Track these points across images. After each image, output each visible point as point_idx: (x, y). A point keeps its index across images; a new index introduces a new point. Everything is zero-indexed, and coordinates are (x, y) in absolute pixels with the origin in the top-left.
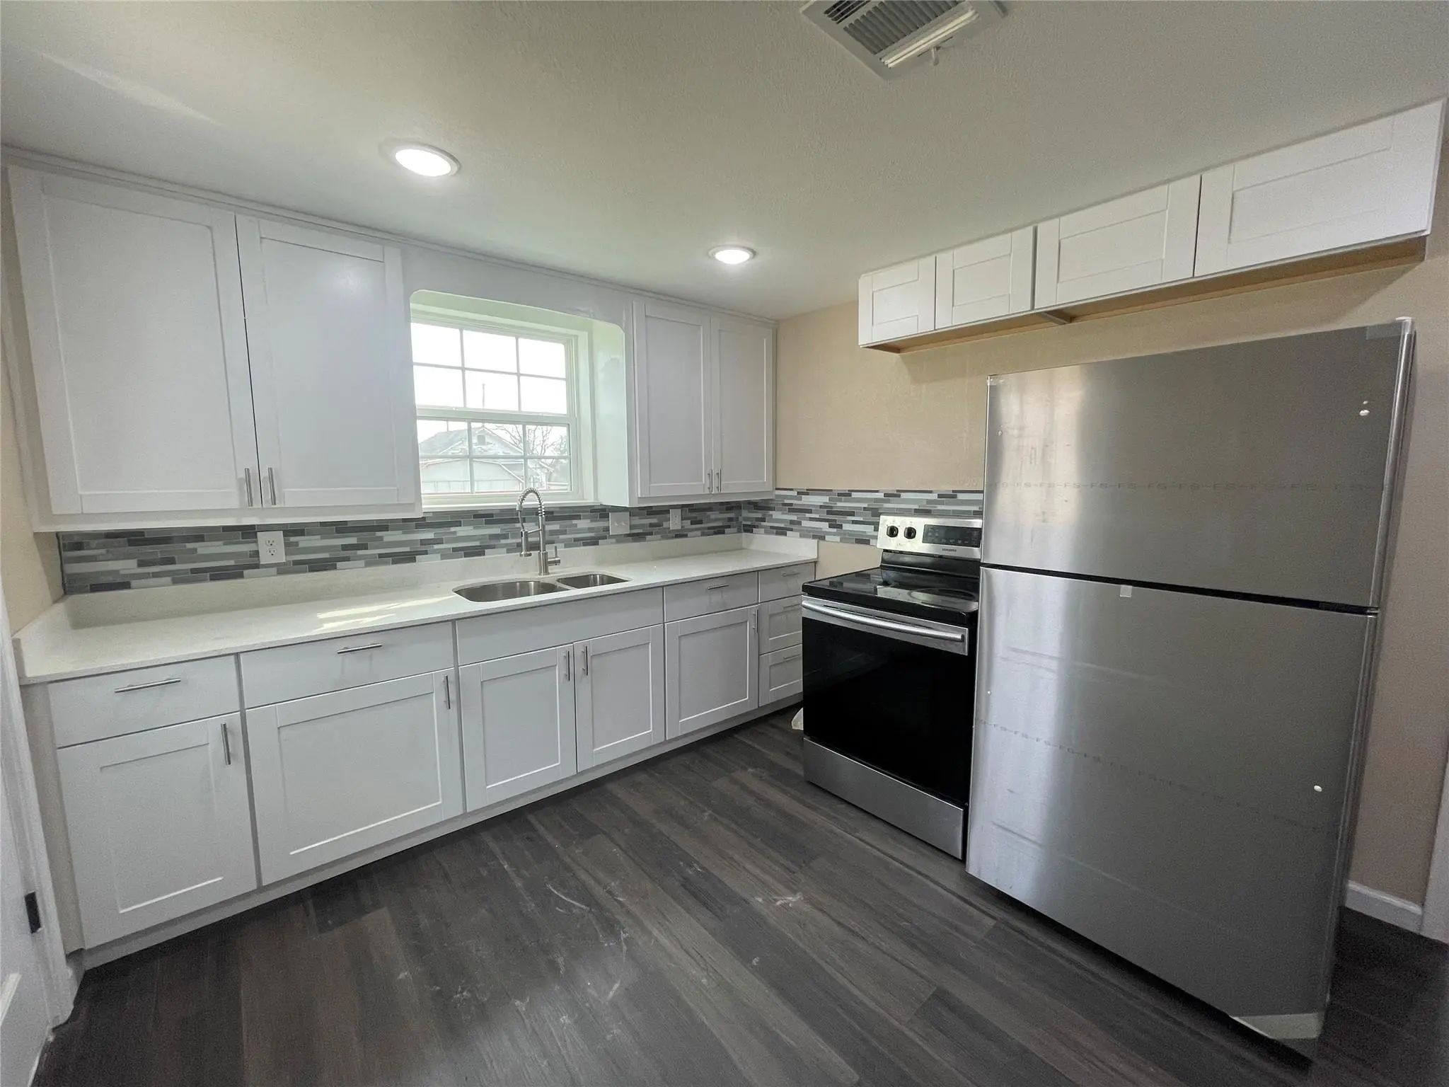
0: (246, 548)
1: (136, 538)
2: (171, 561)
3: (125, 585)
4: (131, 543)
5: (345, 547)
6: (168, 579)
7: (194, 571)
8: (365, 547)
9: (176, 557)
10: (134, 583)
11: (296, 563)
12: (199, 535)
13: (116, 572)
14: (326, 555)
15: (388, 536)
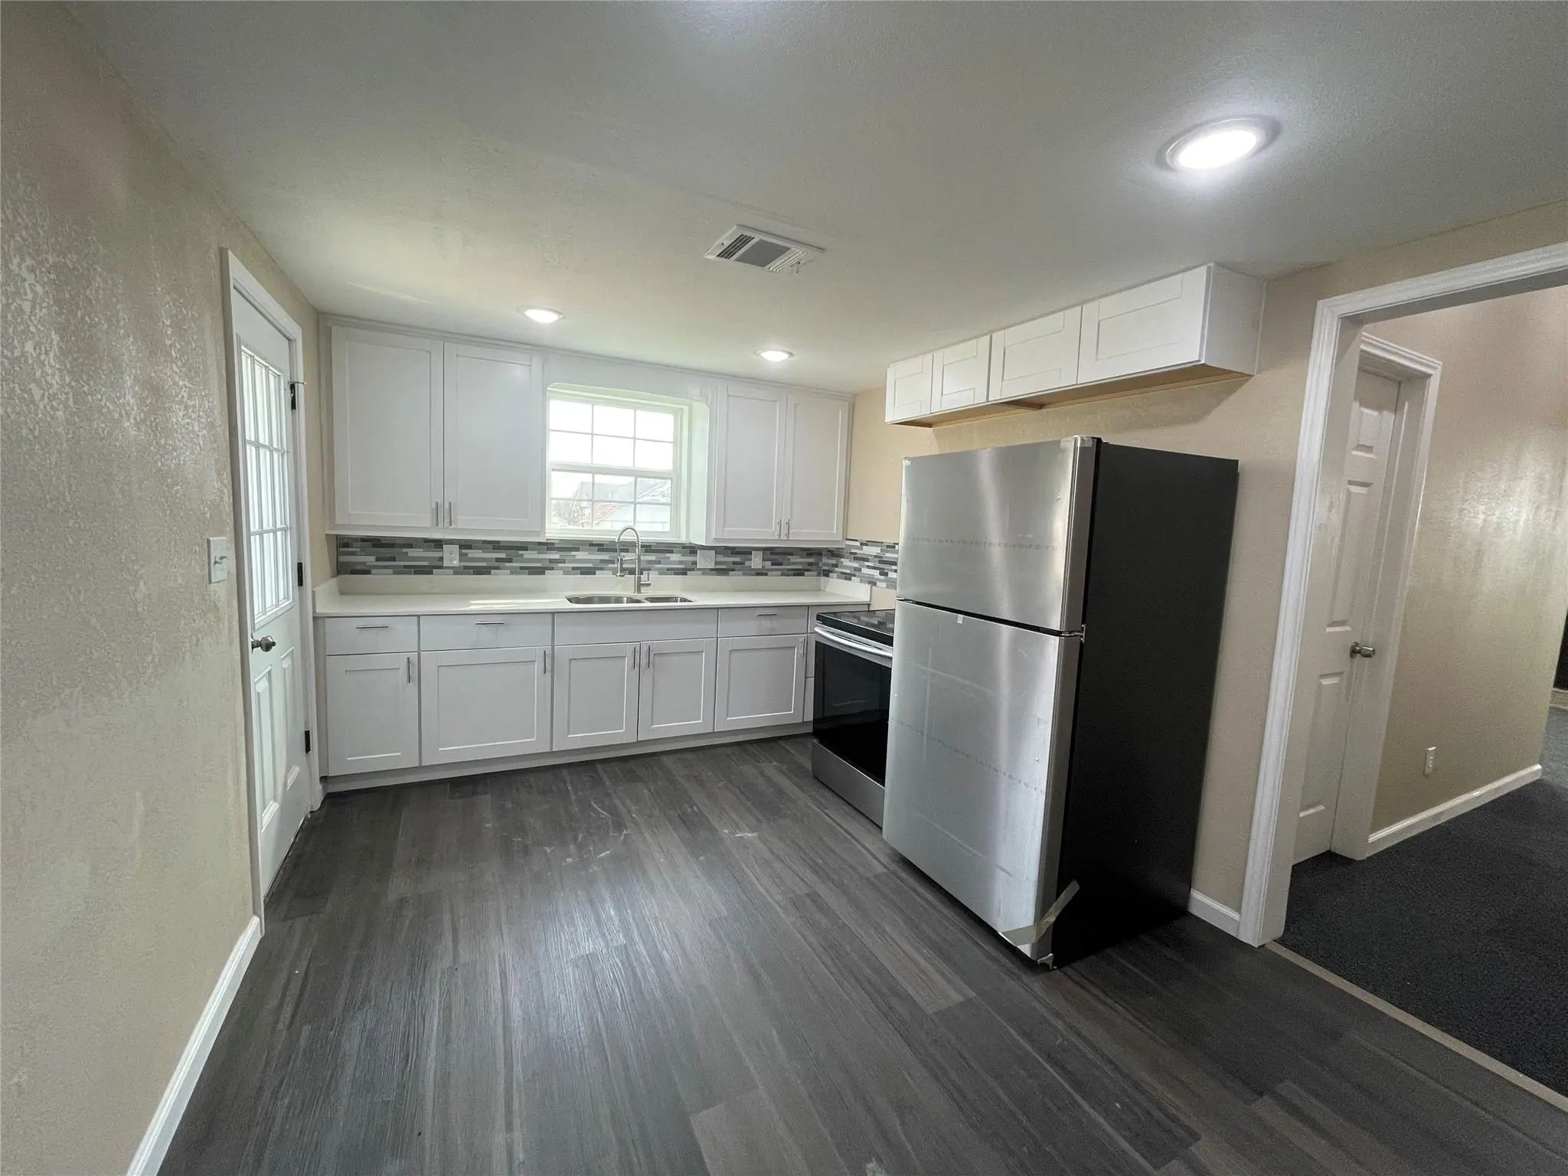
0: (437, 554)
1: (376, 543)
2: (394, 559)
3: (367, 572)
4: (374, 546)
5: (498, 560)
6: (391, 571)
7: (405, 567)
8: (510, 561)
9: (397, 556)
10: (373, 571)
11: (465, 567)
12: (410, 543)
13: (364, 563)
14: (484, 564)
15: (527, 554)
